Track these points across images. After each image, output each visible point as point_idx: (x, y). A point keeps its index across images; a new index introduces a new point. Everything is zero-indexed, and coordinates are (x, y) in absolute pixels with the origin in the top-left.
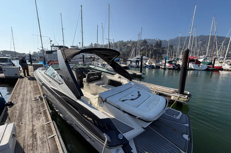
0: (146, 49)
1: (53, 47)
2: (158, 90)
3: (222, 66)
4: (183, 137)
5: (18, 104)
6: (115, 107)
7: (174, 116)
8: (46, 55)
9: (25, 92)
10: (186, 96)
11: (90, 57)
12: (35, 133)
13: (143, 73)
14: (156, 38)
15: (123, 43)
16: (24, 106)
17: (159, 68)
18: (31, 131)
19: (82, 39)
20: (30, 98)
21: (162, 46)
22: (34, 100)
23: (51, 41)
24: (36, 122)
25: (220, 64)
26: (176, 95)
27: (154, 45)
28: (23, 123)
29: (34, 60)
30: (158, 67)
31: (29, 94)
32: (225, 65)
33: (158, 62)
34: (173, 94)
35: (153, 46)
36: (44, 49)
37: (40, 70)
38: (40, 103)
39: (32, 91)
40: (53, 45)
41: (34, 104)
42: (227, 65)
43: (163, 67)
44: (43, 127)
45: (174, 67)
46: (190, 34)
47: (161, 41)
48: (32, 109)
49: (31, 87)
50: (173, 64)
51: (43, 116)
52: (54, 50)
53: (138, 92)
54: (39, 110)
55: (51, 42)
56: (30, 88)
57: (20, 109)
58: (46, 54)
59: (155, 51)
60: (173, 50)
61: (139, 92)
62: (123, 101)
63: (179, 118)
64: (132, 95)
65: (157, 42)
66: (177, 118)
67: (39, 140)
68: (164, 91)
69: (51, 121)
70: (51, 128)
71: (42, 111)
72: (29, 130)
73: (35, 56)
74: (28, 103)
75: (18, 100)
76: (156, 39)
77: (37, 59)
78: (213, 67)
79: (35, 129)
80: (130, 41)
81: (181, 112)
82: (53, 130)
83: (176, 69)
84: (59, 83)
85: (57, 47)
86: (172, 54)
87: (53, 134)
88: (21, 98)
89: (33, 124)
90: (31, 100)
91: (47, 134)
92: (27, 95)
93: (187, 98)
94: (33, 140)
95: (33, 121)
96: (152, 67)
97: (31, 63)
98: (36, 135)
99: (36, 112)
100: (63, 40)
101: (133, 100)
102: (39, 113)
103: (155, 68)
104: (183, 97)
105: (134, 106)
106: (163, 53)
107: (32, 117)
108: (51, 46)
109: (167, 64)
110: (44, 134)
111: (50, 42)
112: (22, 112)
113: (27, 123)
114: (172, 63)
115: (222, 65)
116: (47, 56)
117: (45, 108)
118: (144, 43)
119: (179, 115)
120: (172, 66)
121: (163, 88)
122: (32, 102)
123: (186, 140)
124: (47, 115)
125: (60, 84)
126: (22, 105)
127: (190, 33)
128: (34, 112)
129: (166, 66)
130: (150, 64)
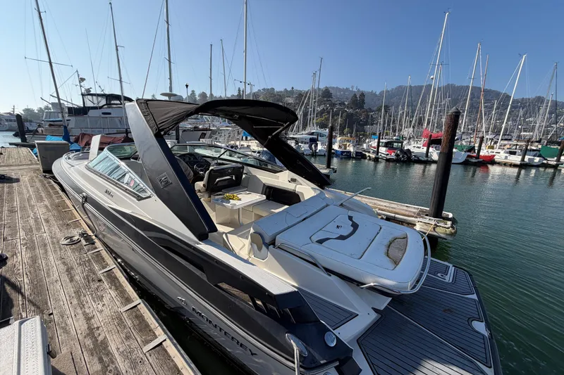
0: (329, 113)
1: (90, 97)
2: (382, 210)
3: (494, 156)
4: (473, 328)
5: (20, 258)
6: (300, 257)
7: (439, 275)
8: (68, 118)
9: (32, 222)
10: (449, 223)
11: (195, 127)
12: (100, 338)
13: (333, 169)
14: (352, 87)
15: (275, 95)
16: (42, 262)
17: (364, 157)
18: (88, 335)
19: (170, 79)
20: (51, 237)
21: (366, 107)
22: (66, 242)
23: (82, 80)
24: (92, 306)
25: (490, 150)
26: (427, 221)
27: (346, 103)
28: (55, 312)
29: (31, 131)
30: (360, 156)
31: (45, 227)
32: (499, 153)
33: (359, 142)
34: (419, 219)
35: (344, 104)
36: (62, 102)
37: (69, 158)
38: (88, 251)
39: (52, 218)
40: (88, 90)
41: (71, 256)
42: (505, 152)
43: (373, 156)
44: (119, 319)
45: (397, 155)
46: (432, 79)
47: (363, 95)
48: (69, 270)
49: (46, 206)
50: (396, 149)
51: (111, 288)
52: (92, 105)
53: (349, 216)
54: (92, 271)
55: (82, 84)
56: (44, 210)
57: (30, 272)
58: (67, 115)
59: (350, 116)
60: (391, 116)
61: (350, 218)
62: (321, 242)
63: (451, 281)
64: (338, 227)
65: (355, 95)
66: (447, 281)
67: (119, 359)
68: (397, 211)
69: (139, 301)
70: (144, 320)
71: (100, 273)
72: (79, 332)
73: (31, 121)
74: (50, 253)
75: (15, 246)
76: (351, 89)
77: (40, 130)
78: (478, 156)
79: (98, 328)
80: (290, 92)
81: (451, 265)
82: (152, 326)
83: (404, 162)
84: (139, 196)
85: (100, 98)
86: (389, 125)
87: (156, 337)
88: (24, 239)
89: (85, 314)
90: (56, 242)
91: (139, 340)
92: (39, 229)
93: (452, 227)
94: (101, 360)
95: (83, 305)
96: (346, 156)
97: (24, 140)
98: (104, 344)
99: (84, 278)
100: (121, 78)
101: (342, 238)
102: (93, 280)
103: (353, 158)
104: (442, 224)
105: (351, 256)
106: (366, 124)
107: (78, 293)
108: (83, 95)
109: (383, 150)
110: (128, 338)
111: (80, 82)
112: (41, 280)
113: (68, 312)
114: (393, 147)
115: (494, 154)
116: (73, 122)
117: (107, 264)
118: (323, 97)
119: (450, 272)
120: (393, 154)
121: (393, 206)
122: (61, 249)
123: (483, 335)
124: (121, 285)
125: (140, 199)
126: (34, 260)
127: (432, 77)
128: (77, 278)
129: (380, 154)
130: (343, 147)
